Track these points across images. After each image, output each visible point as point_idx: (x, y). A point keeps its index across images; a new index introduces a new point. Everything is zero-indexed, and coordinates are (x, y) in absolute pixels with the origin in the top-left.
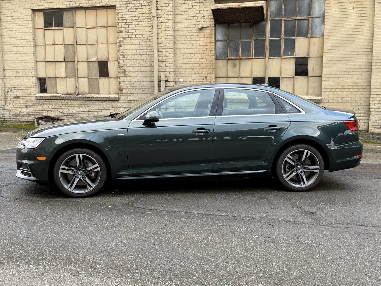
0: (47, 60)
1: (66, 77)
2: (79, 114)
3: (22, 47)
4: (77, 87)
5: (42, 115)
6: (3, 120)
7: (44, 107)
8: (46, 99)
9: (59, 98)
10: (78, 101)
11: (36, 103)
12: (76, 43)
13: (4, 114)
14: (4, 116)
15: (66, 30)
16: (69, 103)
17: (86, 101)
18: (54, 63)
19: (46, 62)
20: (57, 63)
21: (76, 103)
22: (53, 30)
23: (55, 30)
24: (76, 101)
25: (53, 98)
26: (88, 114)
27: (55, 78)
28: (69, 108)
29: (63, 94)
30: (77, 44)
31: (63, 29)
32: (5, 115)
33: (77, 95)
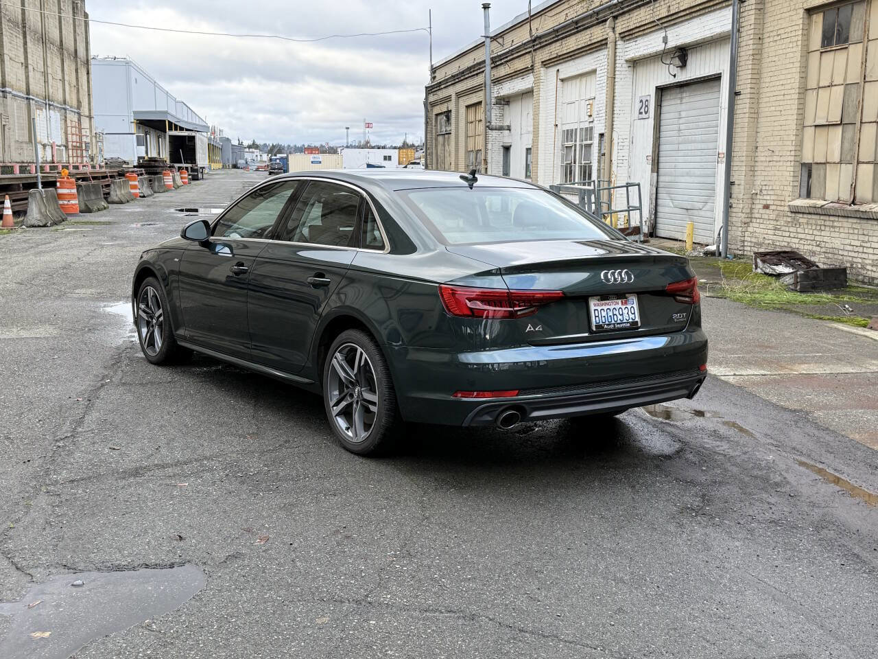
0: (817, 123)
1: (840, 163)
2: (843, 250)
3: (784, 95)
4: (854, 185)
5: (791, 247)
6: (740, 253)
7: (799, 230)
8: (803, 213)
9: (820, 211)
10: (850, 220)
11: (789, 219)
12: (865, 79)
13: (743, 241)
14: (743, 246)
15: (852, 48)
16: (835, 224)
17: (862, 221)
18: (826, 128)
19: (816, 126)
20: (831, 128)
21: (845, 224)
22: (833, 53)
23: (837, 52)
24: (845, 220)
25: (812, 210)
26: (857, 253)
27: (824, 163)
28: (833, 234)
29: (832, 202)
30: (867, 80)
31: (846, 48)
32: (746, 244)
33: (850, 205)
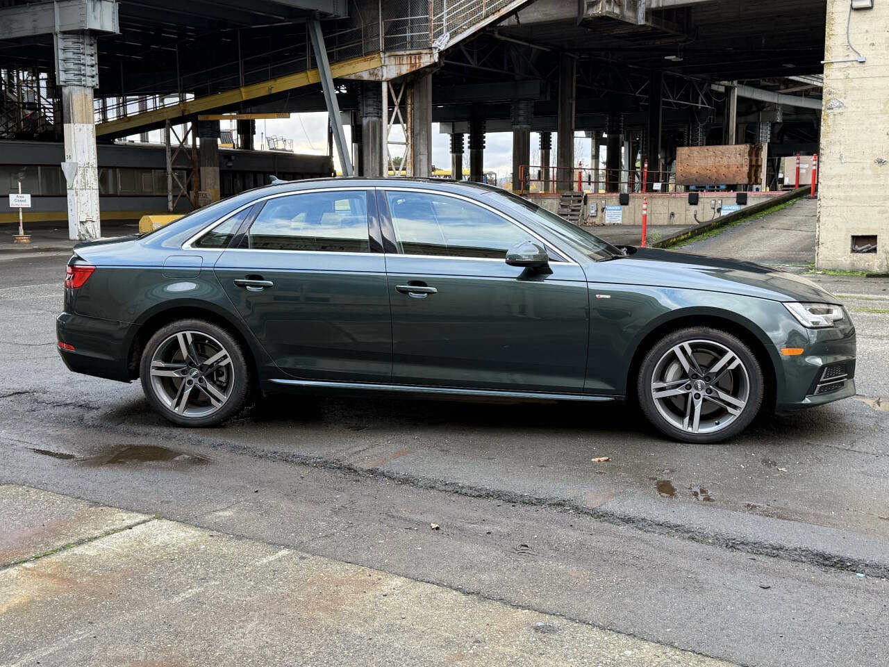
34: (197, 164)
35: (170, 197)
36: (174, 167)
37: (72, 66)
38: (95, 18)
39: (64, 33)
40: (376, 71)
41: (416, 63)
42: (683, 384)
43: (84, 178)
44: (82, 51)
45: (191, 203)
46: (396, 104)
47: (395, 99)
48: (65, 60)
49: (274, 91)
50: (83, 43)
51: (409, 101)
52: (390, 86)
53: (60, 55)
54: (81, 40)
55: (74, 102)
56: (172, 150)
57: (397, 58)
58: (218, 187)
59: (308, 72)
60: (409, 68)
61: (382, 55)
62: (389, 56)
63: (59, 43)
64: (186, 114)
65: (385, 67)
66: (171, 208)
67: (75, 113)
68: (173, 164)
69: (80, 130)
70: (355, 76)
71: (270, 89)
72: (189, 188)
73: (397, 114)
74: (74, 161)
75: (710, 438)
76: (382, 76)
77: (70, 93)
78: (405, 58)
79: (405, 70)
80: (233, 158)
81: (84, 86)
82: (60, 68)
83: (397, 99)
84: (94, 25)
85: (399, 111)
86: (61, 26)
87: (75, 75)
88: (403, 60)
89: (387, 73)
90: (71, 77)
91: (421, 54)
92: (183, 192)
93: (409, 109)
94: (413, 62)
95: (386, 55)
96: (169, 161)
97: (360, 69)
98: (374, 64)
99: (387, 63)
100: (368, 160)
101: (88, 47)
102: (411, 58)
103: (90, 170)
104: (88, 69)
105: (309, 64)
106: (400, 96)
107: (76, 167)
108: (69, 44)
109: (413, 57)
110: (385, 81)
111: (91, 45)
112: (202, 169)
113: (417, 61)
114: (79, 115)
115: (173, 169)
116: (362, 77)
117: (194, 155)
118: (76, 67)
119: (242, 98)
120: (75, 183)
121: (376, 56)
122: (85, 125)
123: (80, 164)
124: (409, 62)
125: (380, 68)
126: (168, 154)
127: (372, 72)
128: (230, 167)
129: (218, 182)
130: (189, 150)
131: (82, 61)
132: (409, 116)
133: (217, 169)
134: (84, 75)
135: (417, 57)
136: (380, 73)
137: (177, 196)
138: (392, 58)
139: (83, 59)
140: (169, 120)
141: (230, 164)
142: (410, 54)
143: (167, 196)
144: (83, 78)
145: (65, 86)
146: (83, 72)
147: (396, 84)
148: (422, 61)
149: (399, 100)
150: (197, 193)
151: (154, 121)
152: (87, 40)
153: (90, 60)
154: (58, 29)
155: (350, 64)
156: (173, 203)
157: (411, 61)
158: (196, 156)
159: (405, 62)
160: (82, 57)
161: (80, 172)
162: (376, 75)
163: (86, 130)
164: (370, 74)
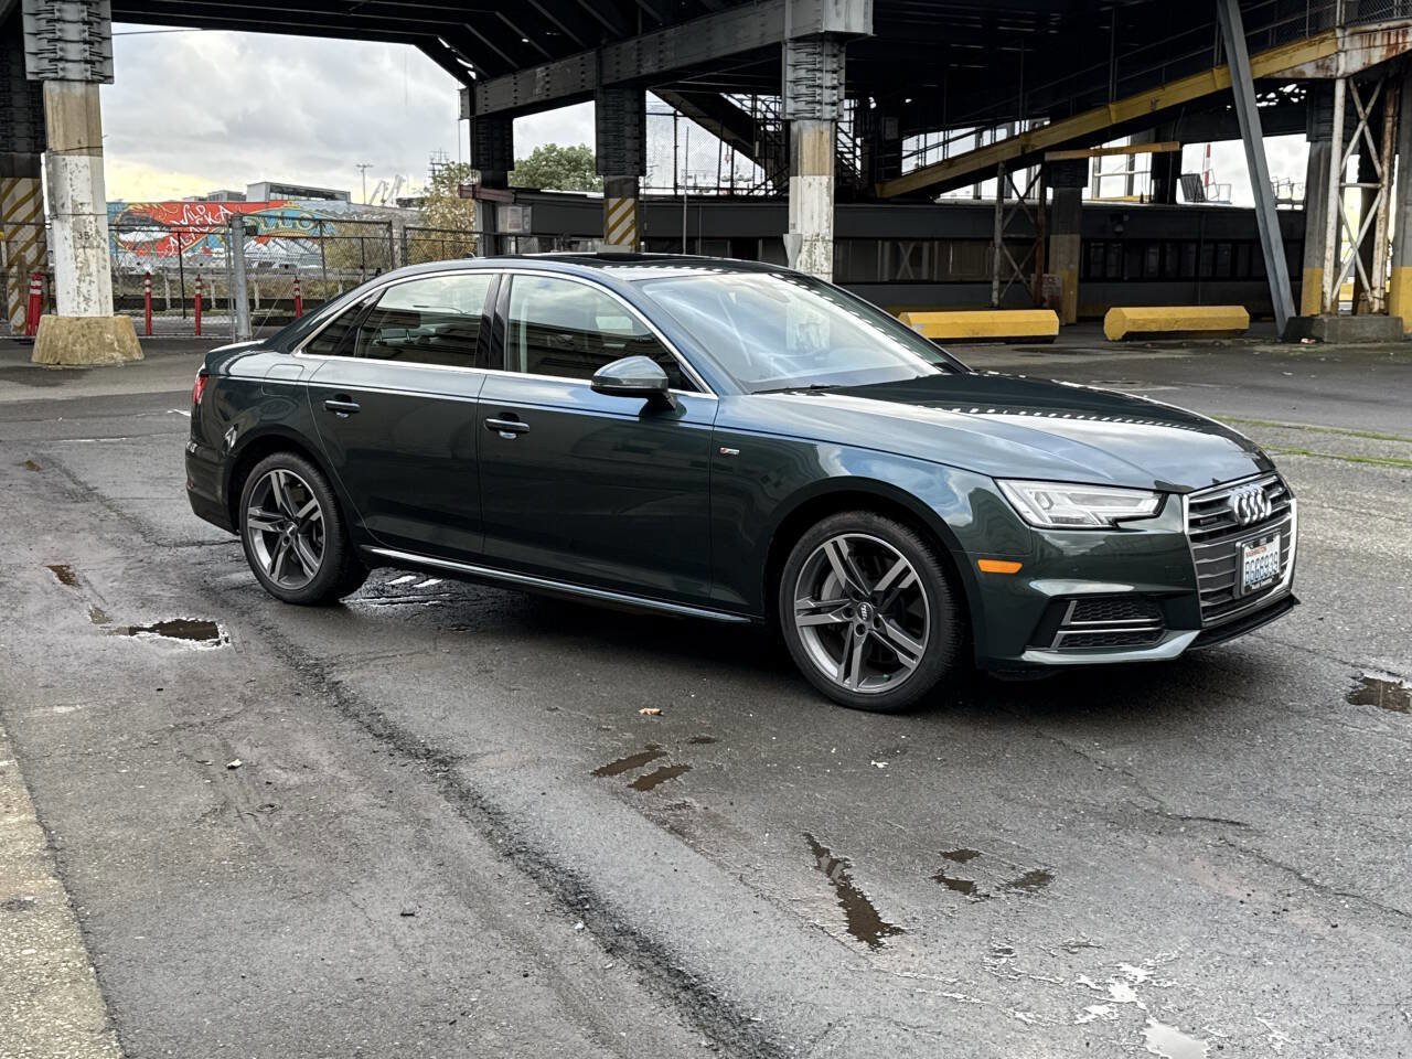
34: (1044, 230)
35: (996, 284)
36: (1006, 236)
37: (803, 90)
38: (838, 14)
39: (796, 40)
40: (1328, 61)
41: (1397, 43)
42: (840, 606)
43: (810, 256)
44: (818, 66)
45: (1029, 294)
46: (1362, 116)
47: (1360, 109)
48: (796, 82)
49: (1160, 106)
50: (820, 54)
51: (1390, 111)
52: (1352, 85)
53: (789, 74)
54: (818, 50)
55: (805, 143)
56: (1004, 210)
57: (1365, 37)
58: (1075, 267)
59: (1215, 70)
60: (1384, 53)
61: (1339, 33)
62: (1352, 34)
63: (789, 57)
64: (1029, 151)
65: (1342, 55)
66: (996, 301)
67: (805, 160)
68: (1004, 232)
69: (810, 185)
70: (1293, 72)
71: (1154, 103)
72: (1029, 269)
73: (1363, 133)
74: (799, 232)
75: (875, 701)
76: (1337, 69)
77: (800, 130)
78: (1379, 36)
79: (1377, 56)
80: (1126, 218)
81: (819, 119)
82: (788, 94)
83: (1364, 108)
84: (836, 25)
85: (1367, 129)
86: (792, 32)
87: (808, 103)
88: (1375, 39)
89: (1346, 63)
90: (802, 106)
91: (1407, 26)
92: (1017, 276)
93: (1389, 125)
94: (1393, 41)
95: (1347, 33)
96: (998, 226)
97: (1302, 59)
98: (1325, 49)
99: (1347, 46)
100: (1315, 217)
101: (829, 60)
102: (1389, 34)
103: (819, 244)
104: (827, 92)
105: (1216, 57)
106: (1372, 103)
107: (800, 240)
108: (802, 57)
109: (1393, 33)
110: (1341, 78)
111: (835, 56)
112: (1052, 237)
113: (1400, 40)
114: (810, 163)
115: (1003, 239)
116: (1303, 73)
117: (1041, 218)
118: (809, 91)
119: (1111, 120)
120: (798, 264)
121: (1329, 35)
122: (817, 177)
123: (807, 235)
124: (1385, 42)
125: (1334, 56)
126: (998, 216)
127: (1320, 63)
128: (1120, 233)
129: (1076, 258)
130: (1033, 208)
131: (818, 82)
132: (1387, 137)
133: (1077, 238)
134: (820, 103)
135: (1400, 31)
136: (1334, 66)
137: (1007, 282)
138: (1357, 37)
139: (819, 79)
140: (1003, 162)
141: (1119, 229)
142: (1389, 28)
143: (991, 282)
144: (818, 107)
145: (794, 121)
146: (818, 98)
147: (1363, 82)
148: (1409, 39)
149: (1368, 110)
150: (1040, 277)
151: (983, 165)
152: (828, 49)
153: (830, 77)
154: (788, 35)
155: (1285, 53)
156: (999, 294)
157: (1389, 39)
158: (1044, 218)
159: (1378, 43)
160: (818, 75)
161: (805, 249)
162: (1328, 68)
163: (817, 186)
164: (1317, 67)
